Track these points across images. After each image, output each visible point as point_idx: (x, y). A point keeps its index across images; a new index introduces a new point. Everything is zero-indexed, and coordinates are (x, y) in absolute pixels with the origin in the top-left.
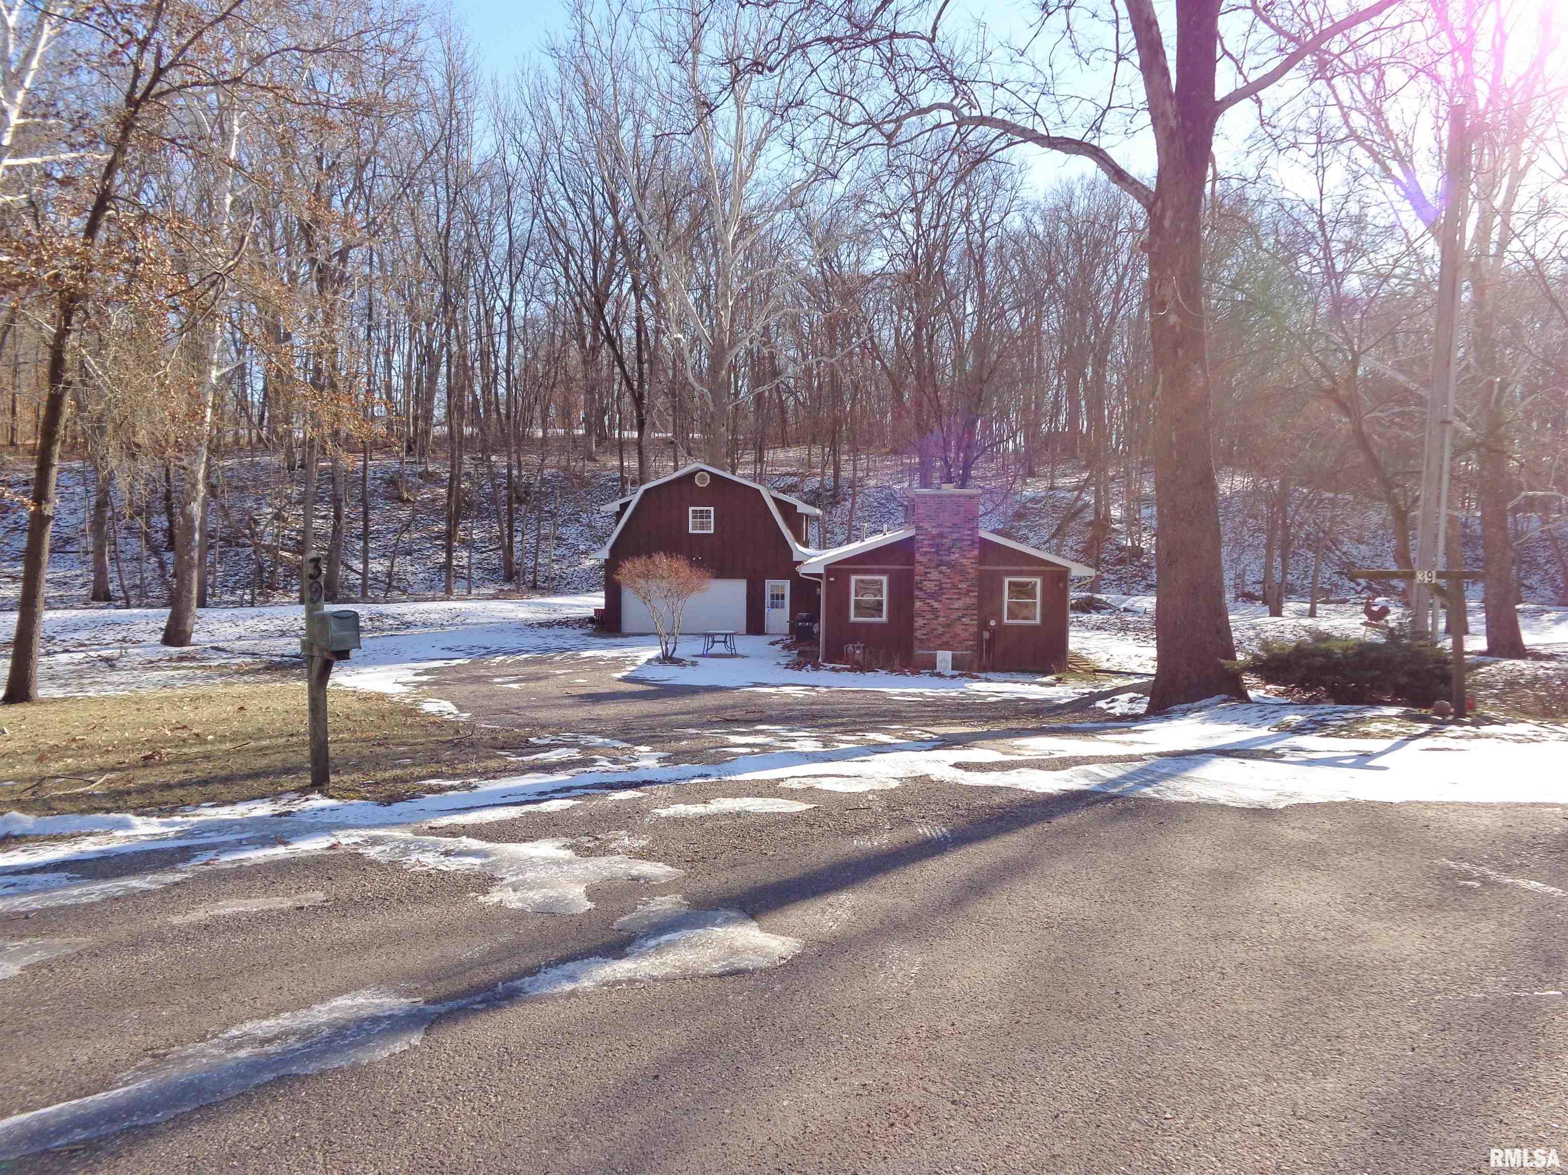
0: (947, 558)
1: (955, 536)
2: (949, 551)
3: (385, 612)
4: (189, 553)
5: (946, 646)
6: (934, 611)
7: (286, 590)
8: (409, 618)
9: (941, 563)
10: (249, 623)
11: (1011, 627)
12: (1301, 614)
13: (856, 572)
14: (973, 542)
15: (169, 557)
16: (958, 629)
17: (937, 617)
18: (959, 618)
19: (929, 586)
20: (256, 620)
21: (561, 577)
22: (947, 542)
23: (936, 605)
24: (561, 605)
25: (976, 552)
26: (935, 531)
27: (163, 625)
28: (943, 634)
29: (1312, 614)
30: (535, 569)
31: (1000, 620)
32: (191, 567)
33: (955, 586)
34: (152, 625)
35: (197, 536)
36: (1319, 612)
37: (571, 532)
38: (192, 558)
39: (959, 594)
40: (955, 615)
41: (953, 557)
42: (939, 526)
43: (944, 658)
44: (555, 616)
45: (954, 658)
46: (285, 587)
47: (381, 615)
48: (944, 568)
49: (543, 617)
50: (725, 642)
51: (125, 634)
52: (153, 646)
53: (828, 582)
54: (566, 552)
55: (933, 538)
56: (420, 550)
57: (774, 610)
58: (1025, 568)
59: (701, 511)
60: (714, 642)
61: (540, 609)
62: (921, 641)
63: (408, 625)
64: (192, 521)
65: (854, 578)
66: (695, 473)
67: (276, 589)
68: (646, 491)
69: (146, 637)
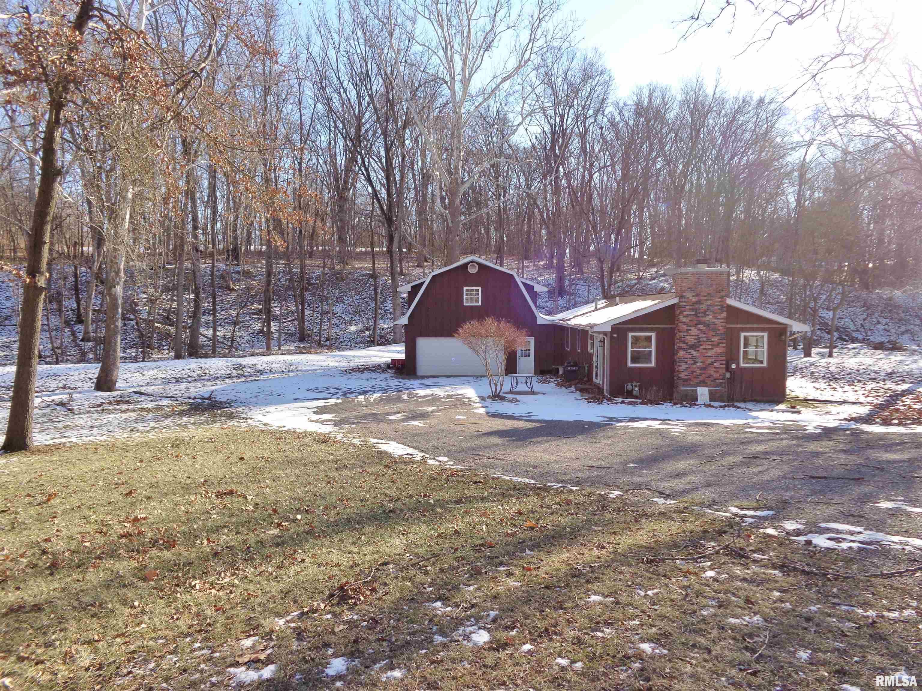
0: (704, 319)
1: (709, 302)
2: (705, 313)
3: (243, 363)
4: (114, 324)
5: (703, 384)
6: (694, 358)
7: (160, 349)
8: (259, 367)
9: (699, 323)
10: (152, 372)
11: (745, 368)
12: (822, 355)
13: (632, 330)
14: (722, 307)
15: (79, 328)
16: (711, 371)
17: (695, 363)
18: (712, 363)
19: (691, 340)
20: (156, 370)
21: (336, 338)
22: (703, 307)
23: (695, 353)
24: (354, 356)
25: (724, 314)
26: (694, 299)
27: (96, 376)
28: (700, 375)
29: (830, 355)
30: (320, 333)
31: (738, 364)
32: (116, 333)
33: (708, 340)
34: (83, 376)
35: (120, 310)
36: (835, 354)
37: (339, 309)
38: (116, 327)
39: (712, 345)
40: (710, 360)
41: (707, 318)
42: (697, 295)
43: (703, 393)
44: (353, 364)
45: (711, 393)
46: (159, 347)
47: (241, 366)
48: (700, 326)
49: (344, 365)
50: (526, 383)
51: (64, 383)
52: (87, 391)
53: (612, 338)
54: (337, 322)
55: (694, 304)
56: (243, 321)
57: (523, 359)
58: (755, 326)
59: (472, 290)
60: (517, 382)
61: (341, 359)
62: (686, 380)
63: (261, 372)
64: (116, 300)
65: (630, 335)
66: (468, 263)
67: (154, 348)
68: (434, 277)
69: (80, 384)
